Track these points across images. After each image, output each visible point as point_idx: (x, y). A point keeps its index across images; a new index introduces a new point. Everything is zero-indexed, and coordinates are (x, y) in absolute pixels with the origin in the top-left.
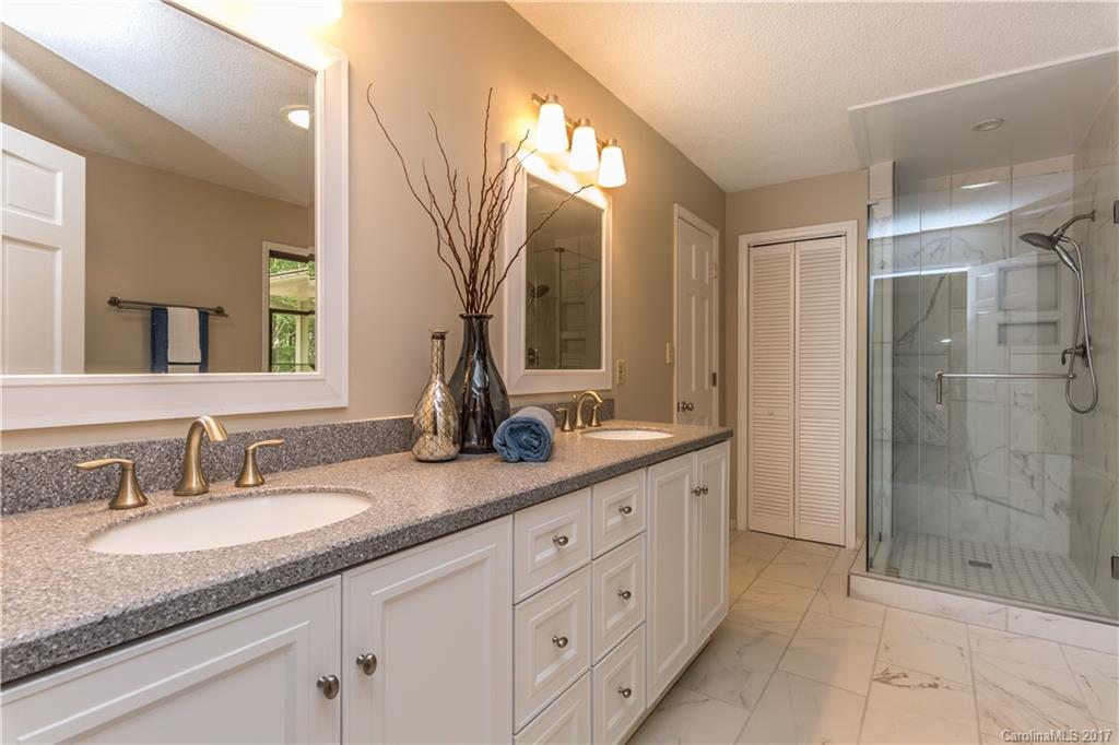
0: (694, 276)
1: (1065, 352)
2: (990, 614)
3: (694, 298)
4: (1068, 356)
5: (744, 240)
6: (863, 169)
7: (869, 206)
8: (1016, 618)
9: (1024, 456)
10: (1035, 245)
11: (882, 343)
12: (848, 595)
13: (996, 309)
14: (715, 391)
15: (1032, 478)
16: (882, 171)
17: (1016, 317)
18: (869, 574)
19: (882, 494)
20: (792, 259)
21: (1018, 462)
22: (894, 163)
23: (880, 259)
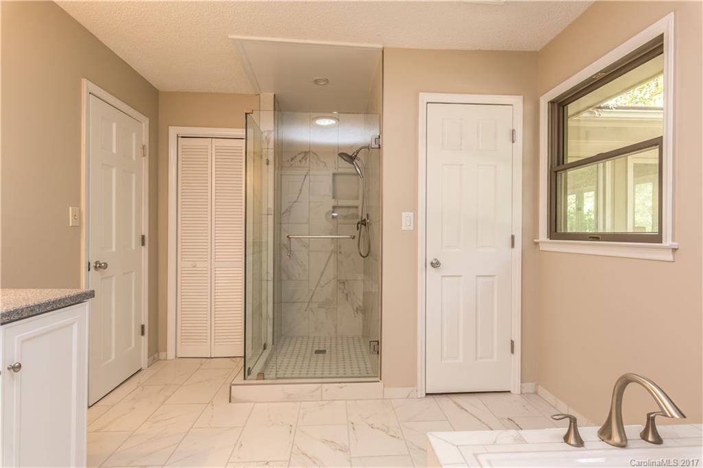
0: (114, 151)
1: (358, 223)
2: (314, 391)
3: (114, 170)
4: (359, 225)
5: (173, 131)
6: (257, 95)
7: (246, 114)
8: (326, 390)
9: (344, 283)
10: (344, 160)
11: (268, 215)
12: (230, 402)
13: (331, 198)
14: (145, 251)
15: (347, 295)
16: (267, 98)
17: (342, 203)
18: (247, 382)
19: (267, 316)
20: (209, 150)
21: (341, 286)
22: (275, 95)
23: (266, 158)
